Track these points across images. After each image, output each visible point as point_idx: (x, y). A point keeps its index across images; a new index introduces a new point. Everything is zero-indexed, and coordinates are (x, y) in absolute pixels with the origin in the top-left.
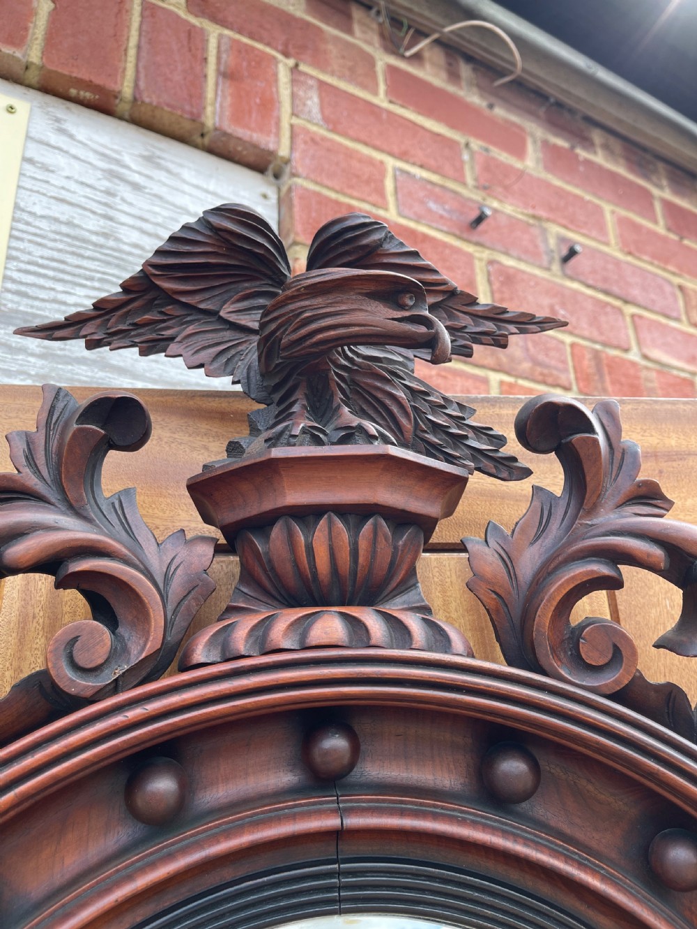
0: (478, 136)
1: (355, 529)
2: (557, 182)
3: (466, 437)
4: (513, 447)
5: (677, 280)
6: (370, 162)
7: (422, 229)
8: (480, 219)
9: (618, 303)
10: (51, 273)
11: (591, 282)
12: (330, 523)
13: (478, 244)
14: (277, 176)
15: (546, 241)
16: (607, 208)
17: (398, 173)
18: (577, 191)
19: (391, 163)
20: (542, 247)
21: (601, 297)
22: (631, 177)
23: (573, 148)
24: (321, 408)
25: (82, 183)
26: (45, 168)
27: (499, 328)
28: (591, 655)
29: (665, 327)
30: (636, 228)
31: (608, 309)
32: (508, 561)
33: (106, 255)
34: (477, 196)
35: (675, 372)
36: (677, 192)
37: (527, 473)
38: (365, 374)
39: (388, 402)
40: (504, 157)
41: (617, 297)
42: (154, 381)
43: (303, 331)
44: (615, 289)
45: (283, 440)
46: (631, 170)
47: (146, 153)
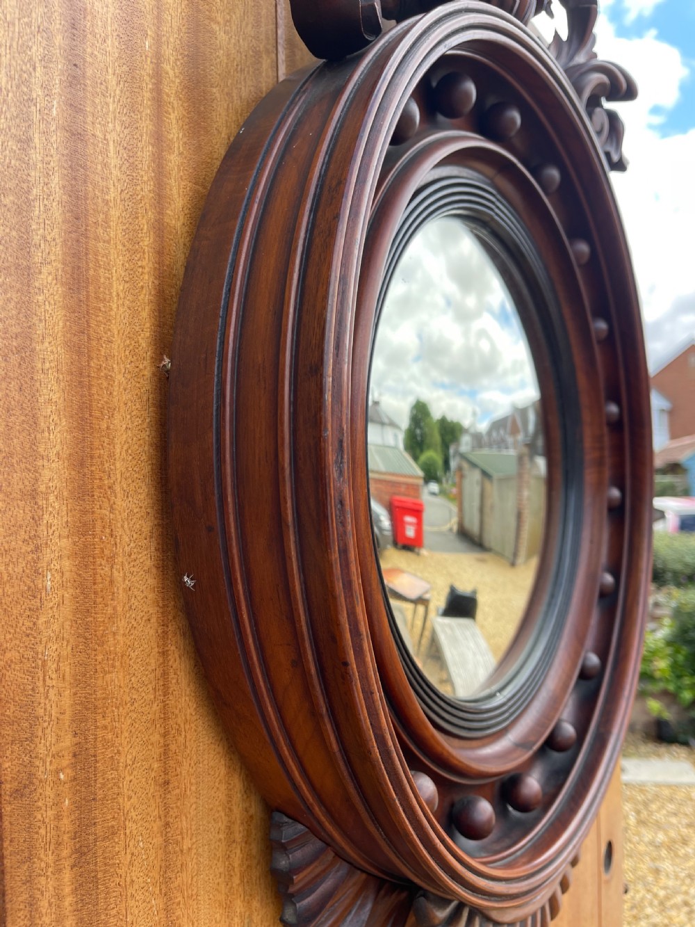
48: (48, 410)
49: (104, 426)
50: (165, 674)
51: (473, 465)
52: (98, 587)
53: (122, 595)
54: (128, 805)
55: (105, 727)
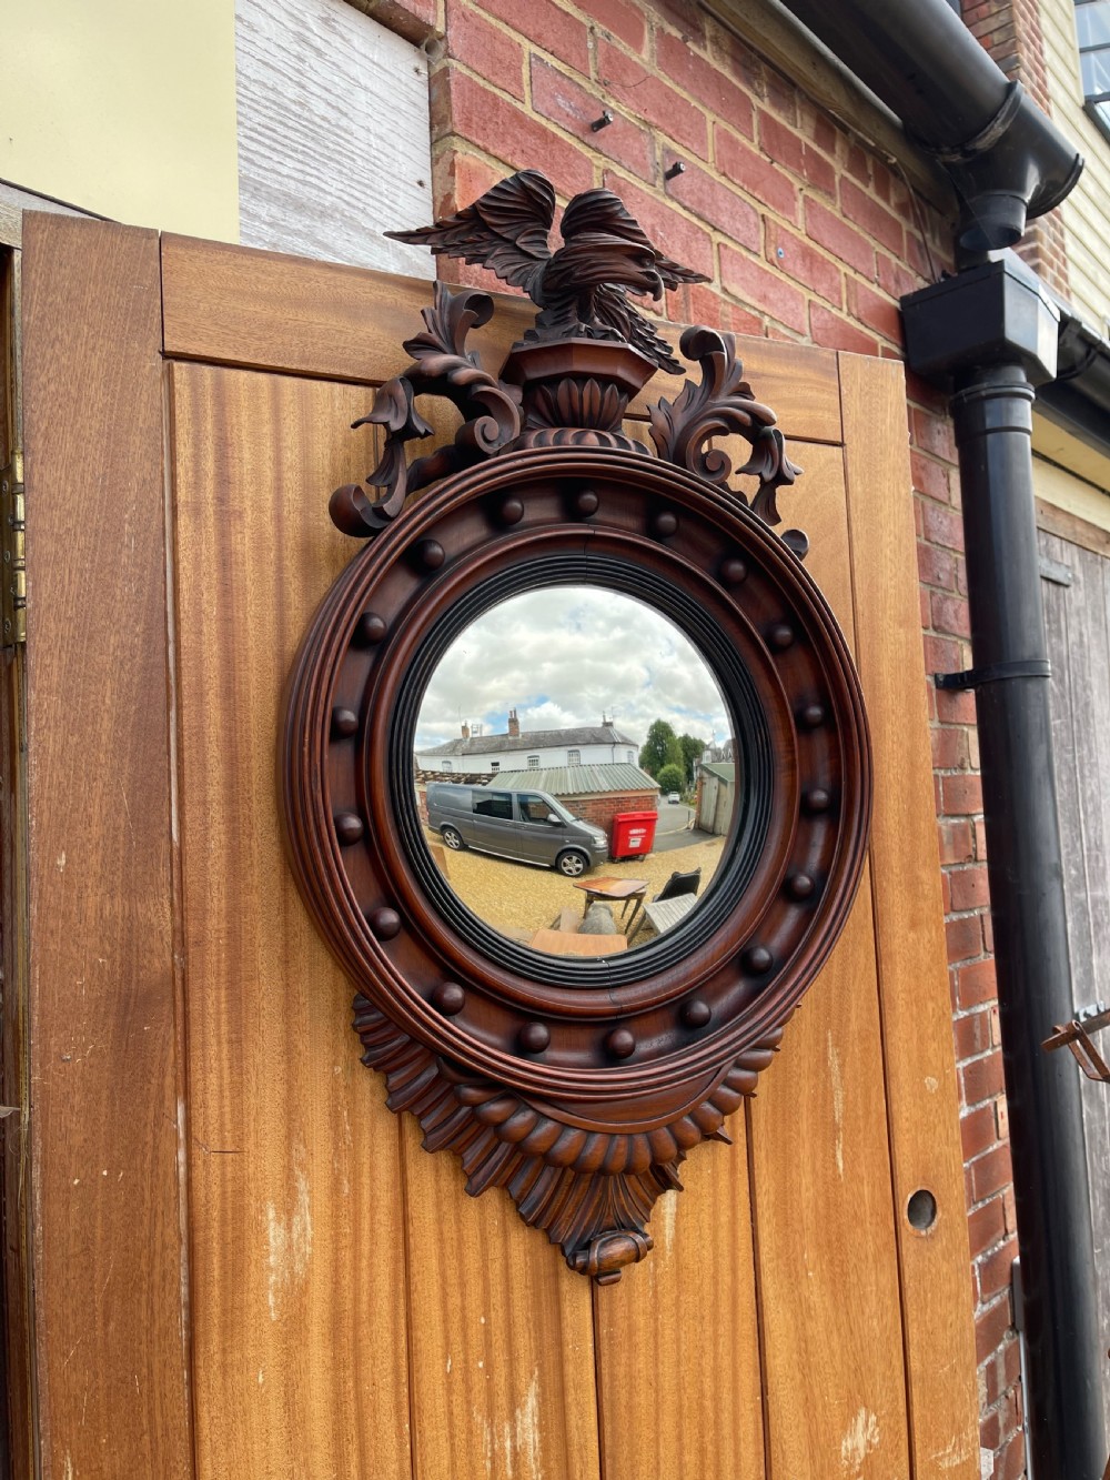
0: (602, 19)
1: (603, 389)
2: (668, 83)
3: (654, 345)
4: (677, 354)
5: (762, 210)
6: (510, 44)
7: (552, 128)
8: (603, 123)
9: (708, 229)
10: (267, 142)
11: (687, 204)
12: (592, 384)
13: (597, 150)
14: (428, 50)
15: (653, 152)
16: (710, 117)
17: (533, 60)
18: (685, 95)
19: (529, 47)
20: (650, 161)
21: (695, 220)
22: (735, 81)
23: (685, 40)
24: (584, 316)
25: (279, 46)
26: (251, 27)
27: (673, 277)
28: (711, 466)
29: (745, 260)
30: (733, 143)
31: (700, 235)
32: (669, 419)
33: (304, 126)
34: (597, 92)
35: (747, 309)
36: (774, 104)
37: (682, 371)
38: (606, 298)
39: (618, 318)
40: (622, 46)
41: (708, 223)
42: (350, 261)
43: (590, 271)
44: (707, 214)
45: (574, 332)
46: (736, 73)
47: (324, 15)
48: (212, 761)
49: (245, 766)
50: (285, 901)
51: (712, 774)
52: (242, 850)
53: (256, 855)
54: (261, 968)
55: (246, 923)
